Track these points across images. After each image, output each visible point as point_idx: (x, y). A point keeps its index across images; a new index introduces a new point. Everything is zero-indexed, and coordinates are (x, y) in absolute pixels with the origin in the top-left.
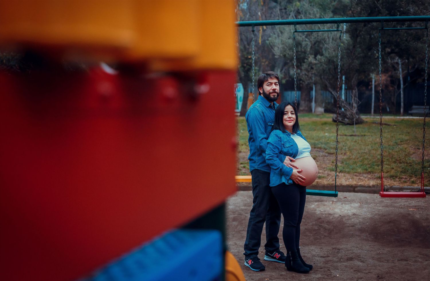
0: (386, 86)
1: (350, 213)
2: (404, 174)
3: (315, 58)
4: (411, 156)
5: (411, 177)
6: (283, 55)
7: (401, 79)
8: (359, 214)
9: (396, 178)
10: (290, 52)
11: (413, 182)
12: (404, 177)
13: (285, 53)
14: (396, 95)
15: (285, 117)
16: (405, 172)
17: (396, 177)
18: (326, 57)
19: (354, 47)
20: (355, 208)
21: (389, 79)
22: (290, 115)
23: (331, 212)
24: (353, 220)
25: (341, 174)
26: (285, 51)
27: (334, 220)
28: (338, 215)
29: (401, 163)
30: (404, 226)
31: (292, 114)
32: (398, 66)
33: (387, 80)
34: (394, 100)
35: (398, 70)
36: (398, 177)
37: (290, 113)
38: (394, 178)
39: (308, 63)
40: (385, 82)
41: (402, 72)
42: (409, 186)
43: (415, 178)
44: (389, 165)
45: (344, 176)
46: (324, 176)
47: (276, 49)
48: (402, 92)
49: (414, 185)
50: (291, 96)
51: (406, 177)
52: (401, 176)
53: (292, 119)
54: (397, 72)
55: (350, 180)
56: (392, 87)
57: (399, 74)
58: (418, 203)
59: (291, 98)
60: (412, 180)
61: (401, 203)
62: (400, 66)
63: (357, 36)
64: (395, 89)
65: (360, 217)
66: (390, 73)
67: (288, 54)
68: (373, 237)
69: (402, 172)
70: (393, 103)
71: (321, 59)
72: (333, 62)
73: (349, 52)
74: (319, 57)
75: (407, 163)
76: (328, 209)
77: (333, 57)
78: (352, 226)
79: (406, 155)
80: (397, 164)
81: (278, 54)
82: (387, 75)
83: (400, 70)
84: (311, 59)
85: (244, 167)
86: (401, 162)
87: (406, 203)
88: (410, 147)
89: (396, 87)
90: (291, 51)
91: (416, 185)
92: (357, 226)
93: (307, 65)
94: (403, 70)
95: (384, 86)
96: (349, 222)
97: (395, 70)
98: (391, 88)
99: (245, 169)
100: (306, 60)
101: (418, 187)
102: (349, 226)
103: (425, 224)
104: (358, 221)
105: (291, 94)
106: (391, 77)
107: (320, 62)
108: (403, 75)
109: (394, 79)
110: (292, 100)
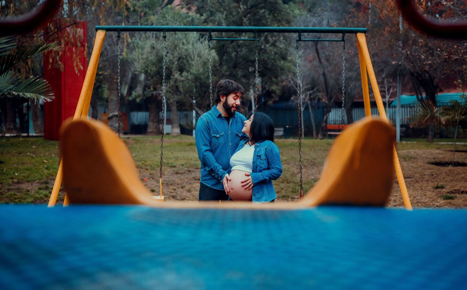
2: (295, 194)
3: (181, 74)
4: (297, 176)
6: (144, 71)
7: (253, 100)
9: (288, 199)
10: (153, 67)
13: (146, 69)
16: (295, 192)
17: (288, 197)
18: (194, 74)
19: (221, 64)
26: (147, 67)
29: (288, 183)
35: (249, 91)
36: (290, 197)
38: (286, 198)
39: (174, 80)
41: (254, 94)
44: (277, 185)
47: (136, 64)
50: (137, 117)
52: (293, 196)
54: (248, 93)
56: (243, 108)
57: (251, 95)
59: (137, 119)
67: (151, 70)
69: (292, 192)
71: (187, 76)
72: (200, 79)
73: (215, 69)
74: (185, 74)
75: (295, 183)
77: (200, 74)
79: (291, 175)
80: (286, 184)
81: (139, 70)
84: (177, 75)
86: (289, 181)
88: (292, 167)
90: (155, 66)
93: (174, 82)
100: (172, 77)
105: (137, 114)
107: (187, 79)
108: (254, 97)
109: (245, 101)
110: (139, 122)
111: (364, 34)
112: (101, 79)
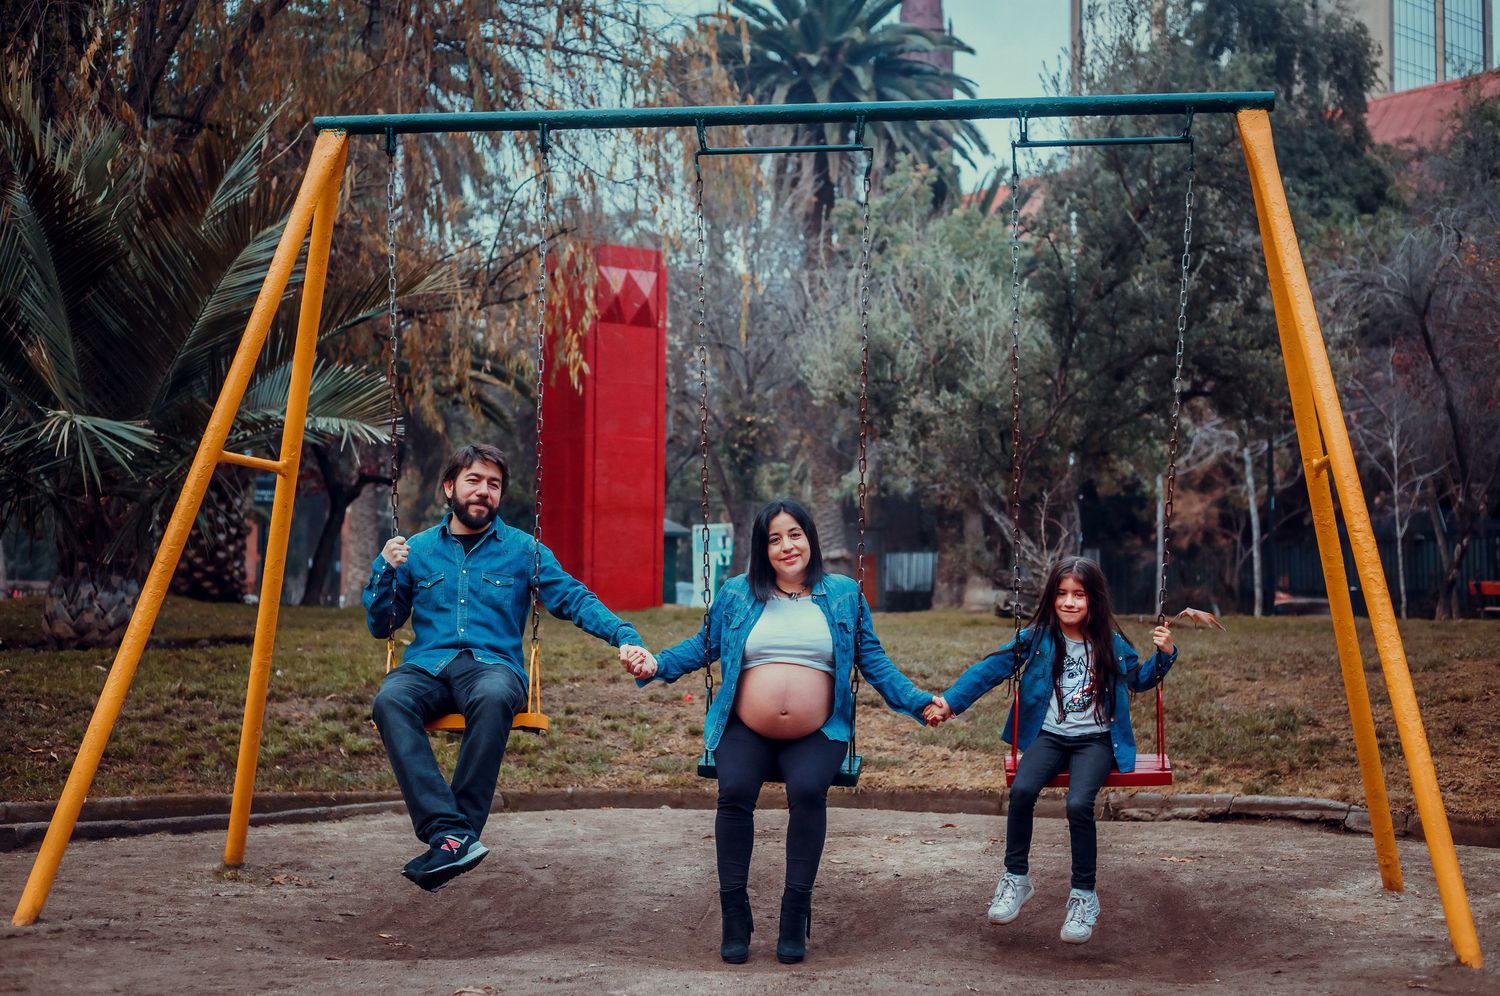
0: (1208, 536)
1: (937, 868)
2: (1182, 755)
3: (934, 397)
4: (1217, 700)
5: (1206, 762)
6: (835, 396)
7: (1253, 510)
8: (970, 873)
10: (856, 379)
11: (1211, 781)
12: (1183, 763)
14: (1239, 563)
15: (774, 550)
16: (1186, 749)
18: (971, 396)
19: (1064, 365)
20: (966, 854)
21: (1215, 511)
22: (787, 543)
23: (869, 866)
24: (936, 891)
25: (958, 752)
26: (841, 382)
27: (870, 891)
28: (889, 876)
29: (1178, 720)
30: (1127, 911)
31: (794, 535)
32: (1243, 469)
33: (1207, 516)
34: (1232, 579)
35: (1243, 481)
37: (786, 539)
39: (909, 413)
40: (1202, 521)
41: (1256, 489)
42: (1196, 791)
43: (1221, 765)
45: (970, 760)
46: (897, 759)
48: (1256, 554)
49: (1211, 788)
50: (909, 569)
51: (1188, 763)
53: (795, 552)
54: (1238, 487)
55: (989, 772)
56: (1226, 536)
57: (1246, 493)
58: (1210, 842)
59: (909, 574)
60: (1207, 772)
61: (1146, 844)
62: (1249, 468)
63: (1074, 330)
64: (1235, 542)
65: (968, 880)
66: (1218, 493)
67: (850, 388)
68: (993, 949)
69: (1175, 747)
70: (1230, 590)
71: (952, 401)
72: (992, 410)
73: (1048, 381)
75: (1199, 720)
76: (863, 856)
77: (992, 394)
78: (927, 911)
79: (1201, 695)
82: (1209, 499)
83: (1250, 480)
84: (920, 400)
85: (614, 728)
86: (1183, 716)
87: (1165, 843)
88: (1223, 674)
89: (1238, 538)
91: (1221, 789)
92: (944, 911)
93: (907, 421)
94: (1258, 483)
95: (1200, 535)
96: (923, 896)
97: (1233, 482)
98: (1223, 542)
99: (613, 735)
100: (902, 406)
101: (1226, 795)
102: (913, 912)
103: (1210, 903)
104: (954, 894)
105: (910, 560)
106: (1223, 503)
107: (950, 412)
108: (1258, 498)
109: (1231, 512)
110: (913, 583)
111: (1264, 112)
112: (754, 439)
